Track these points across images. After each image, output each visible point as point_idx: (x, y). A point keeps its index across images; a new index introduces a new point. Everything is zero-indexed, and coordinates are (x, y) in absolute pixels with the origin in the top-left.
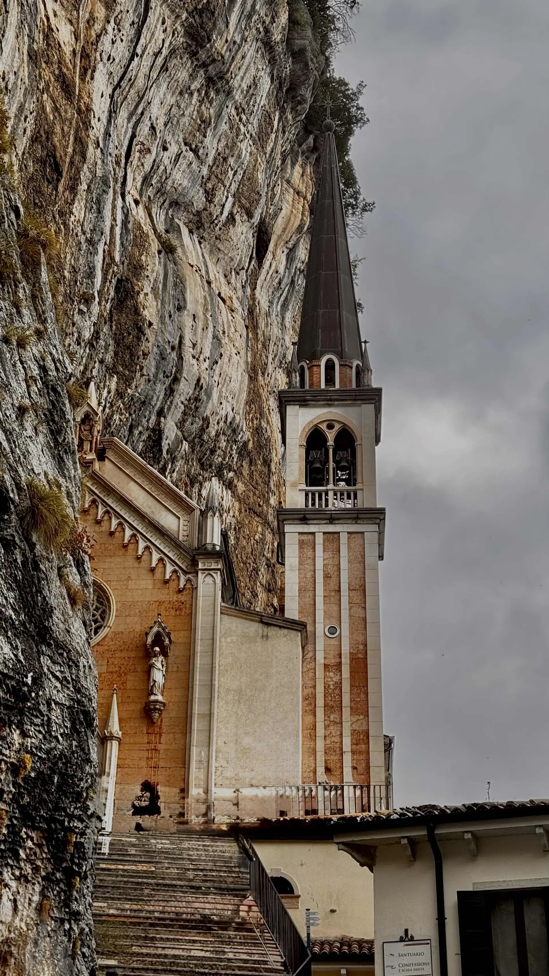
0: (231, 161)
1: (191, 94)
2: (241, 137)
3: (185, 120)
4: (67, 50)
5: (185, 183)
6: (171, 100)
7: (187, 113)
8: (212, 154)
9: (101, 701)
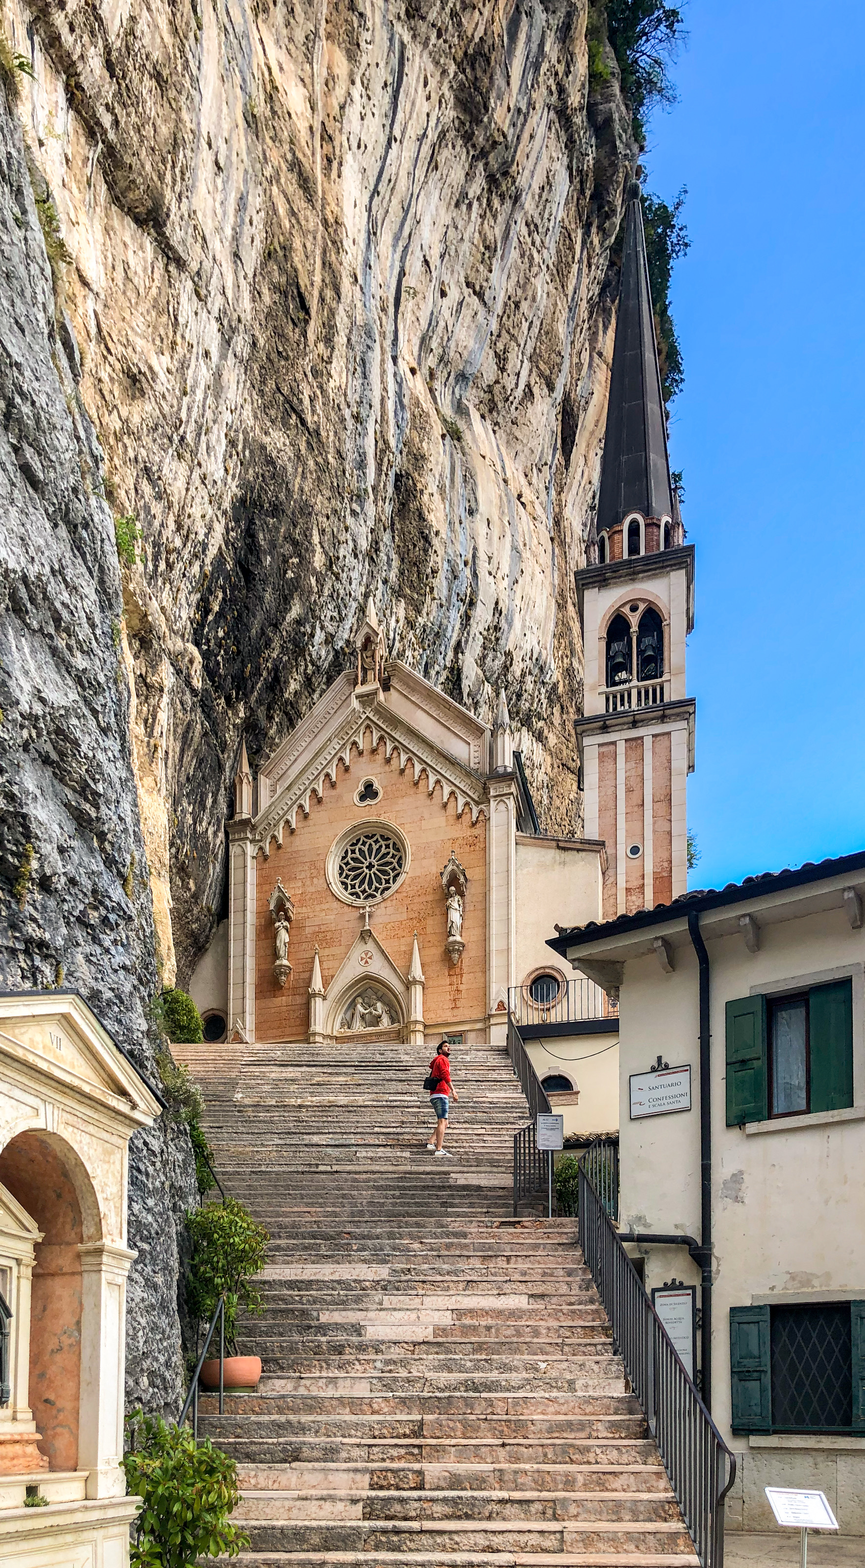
0: (524, 306)
1: (470, 206)
2: (535, 269)
3: (466, 247)
4: (302, 126)
5: (471, 344)
6: (445, 218)
7: (466, 237)
8: (501, 298)
9: (403, 948)
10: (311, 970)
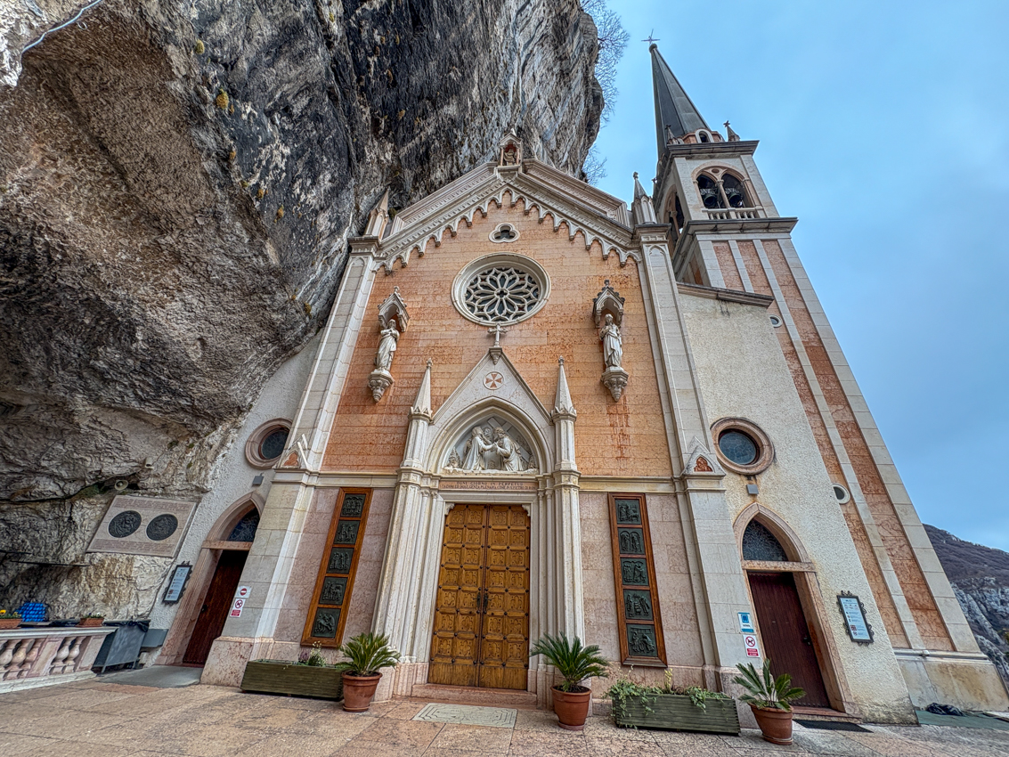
9: (542, 375)
10: (418, 387)
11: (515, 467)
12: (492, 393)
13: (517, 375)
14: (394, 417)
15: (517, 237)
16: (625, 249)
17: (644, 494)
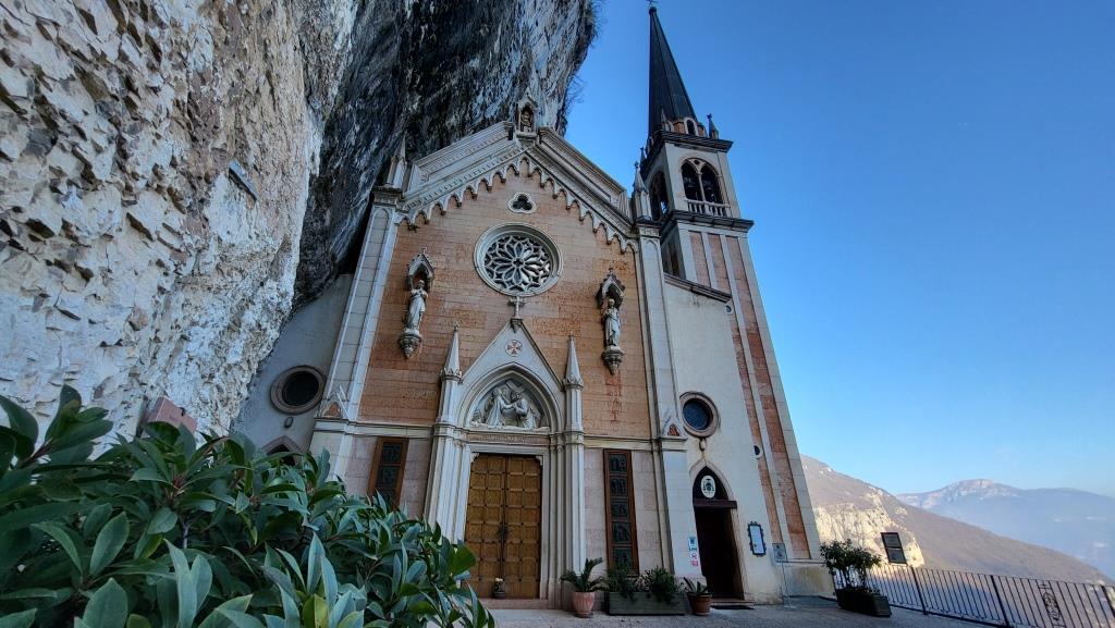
9: (555, 346)
10: (449, 348)
11: (530, 424)
12: (513, 359)
13: (534, 345)
14: (424, 374)
15: (534, 209)
16: (626, 238)
17: (630, 451)
